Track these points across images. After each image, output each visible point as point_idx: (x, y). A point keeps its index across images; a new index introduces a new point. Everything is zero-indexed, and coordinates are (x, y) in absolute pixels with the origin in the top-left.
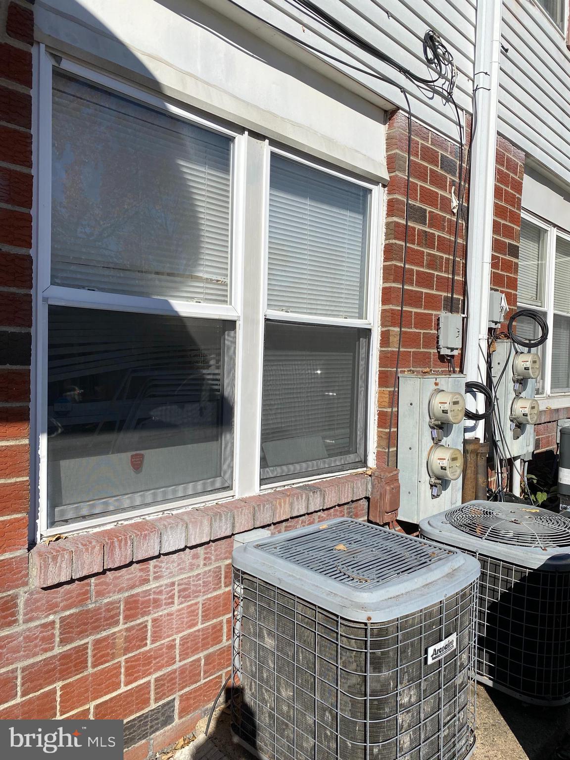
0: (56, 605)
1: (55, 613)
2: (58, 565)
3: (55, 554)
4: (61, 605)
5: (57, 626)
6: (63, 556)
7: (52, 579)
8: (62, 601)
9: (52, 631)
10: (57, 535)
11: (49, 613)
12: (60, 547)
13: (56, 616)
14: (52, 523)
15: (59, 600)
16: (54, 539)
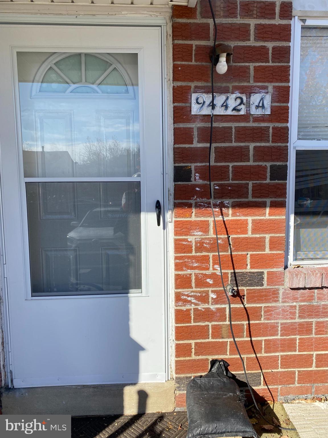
0: (297, 298)
1: (296, 302)
2: (298, 278)
3: (297, 273)
4: (300, 299)
5: (298, 308)
6: (301, 275)
7: (295, 285)
8: (300, 297)
9: (295, 310)
10: (298, 265)
11: (293, 301)
12: (299, 271)
13: (297, 304)
14: (295, 259)
15: (298, 296)
16: (297, 267)
